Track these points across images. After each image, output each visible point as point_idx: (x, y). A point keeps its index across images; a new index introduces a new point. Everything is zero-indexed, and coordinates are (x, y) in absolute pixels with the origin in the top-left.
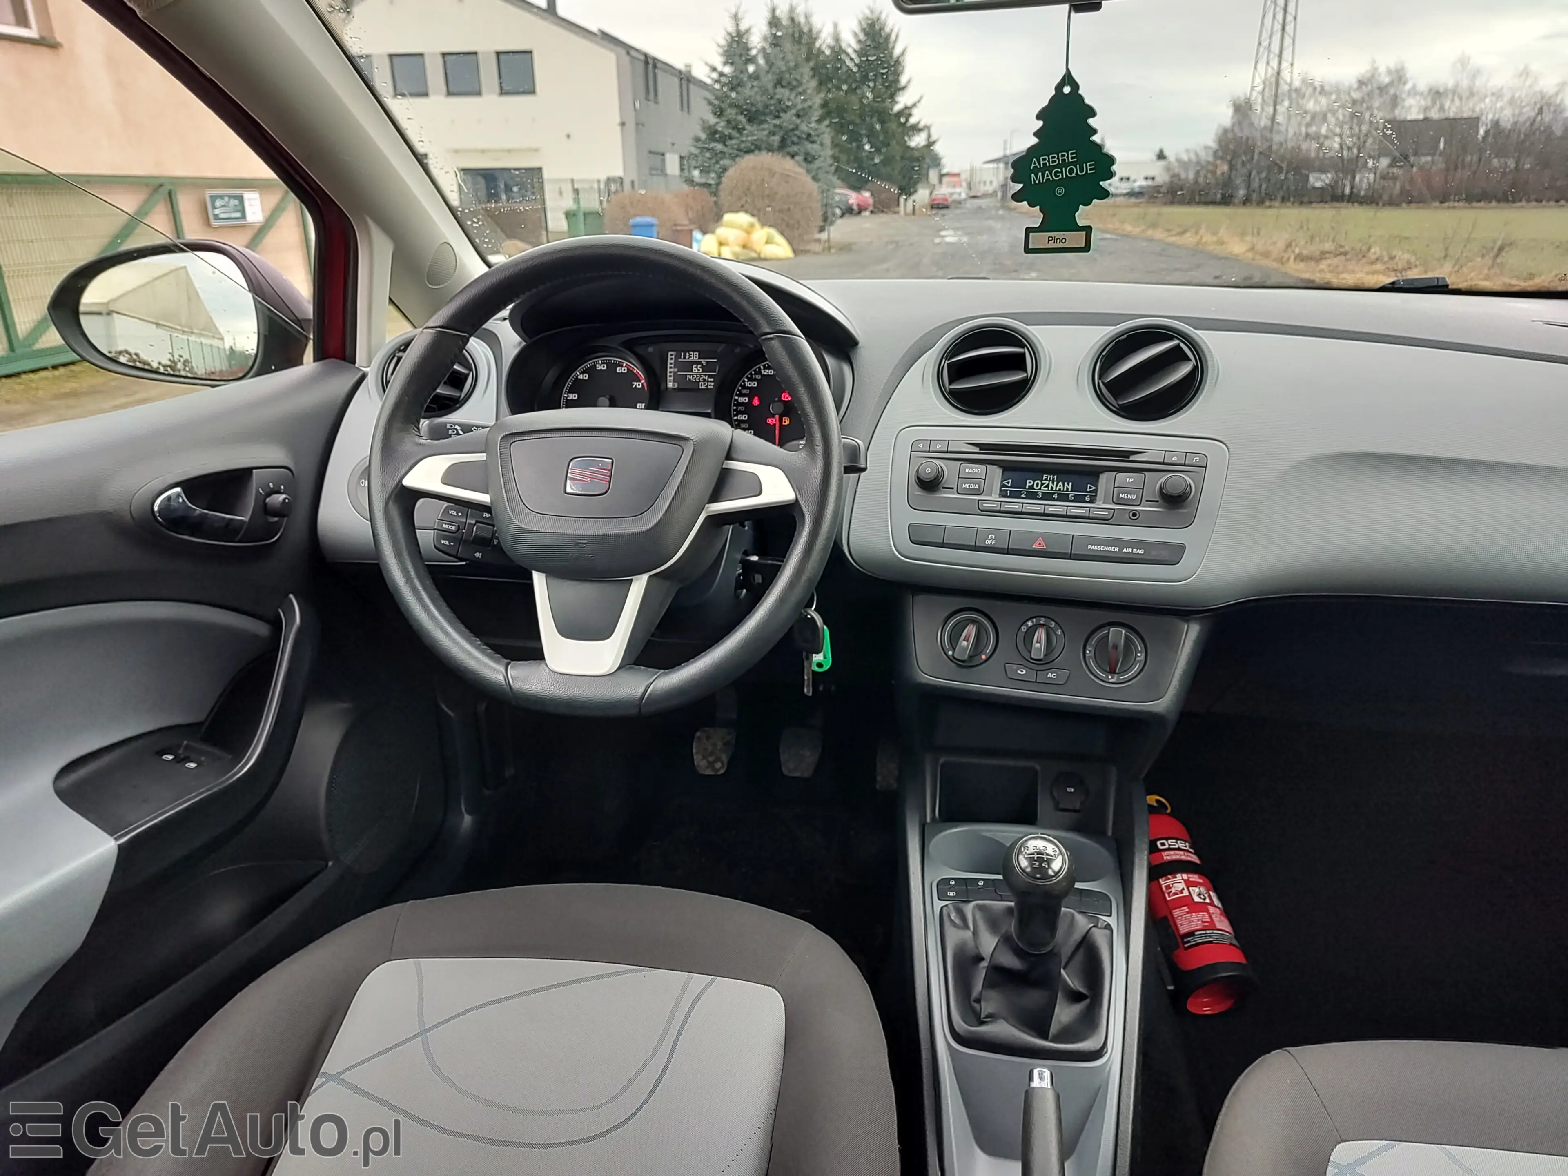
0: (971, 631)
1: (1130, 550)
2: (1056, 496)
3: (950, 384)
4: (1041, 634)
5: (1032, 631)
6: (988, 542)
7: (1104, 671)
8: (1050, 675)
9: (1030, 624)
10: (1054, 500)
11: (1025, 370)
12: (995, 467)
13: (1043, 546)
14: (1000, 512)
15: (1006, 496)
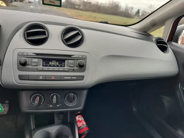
0: (38, 98)
1: (73, 78)
2: (56, 66)
3: (27, 37)
4: (55, 97)
5: (53, 96)
6: (40, 78)
7: (69, 103)
8: (57, 106)
9: (52, 95)
10: (55, 67)
11: (46, 35)
12: (40, 59)
13: (54, 78)
14: (43, 70)
15: (44, 66)
